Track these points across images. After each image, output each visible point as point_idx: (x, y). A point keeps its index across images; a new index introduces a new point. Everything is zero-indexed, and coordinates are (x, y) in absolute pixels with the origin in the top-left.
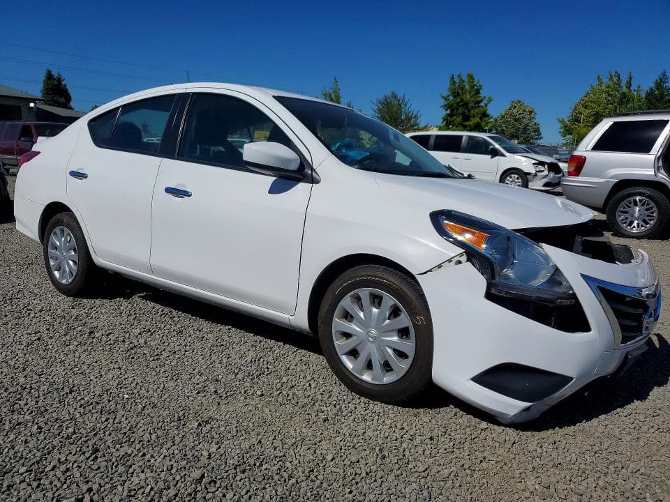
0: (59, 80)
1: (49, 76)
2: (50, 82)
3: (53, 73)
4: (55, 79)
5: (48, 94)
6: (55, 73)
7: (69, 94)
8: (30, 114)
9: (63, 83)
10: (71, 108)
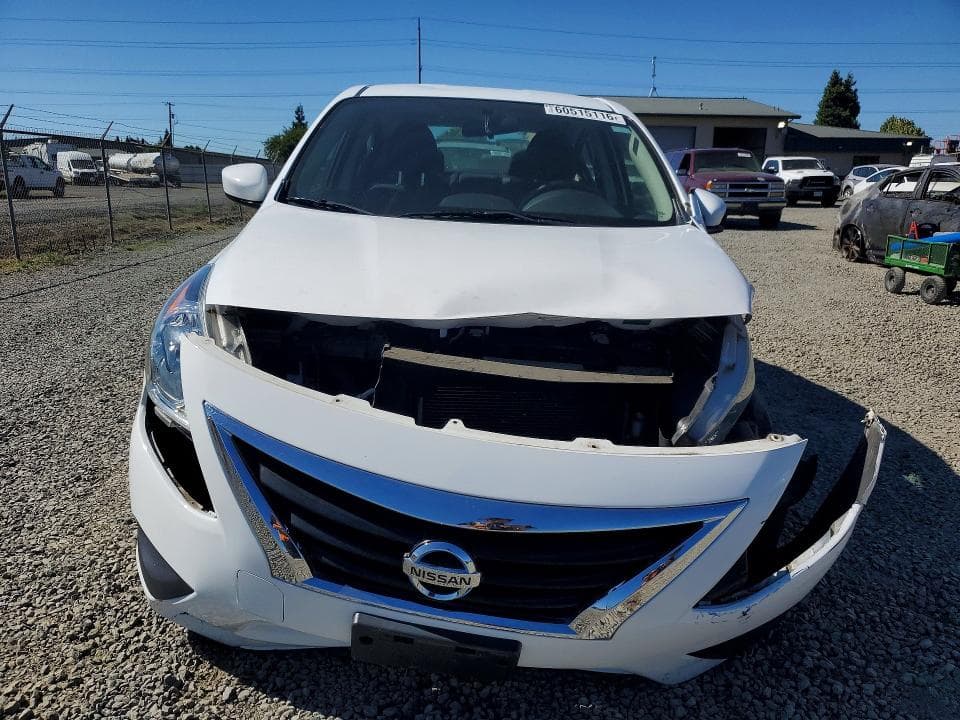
0: (848, 84)
1: (835, 80)
2: (834, 90)
3: (841, 76)
4: (841, 84)
5: (827, 107)
6: (844, 76)
7: (858, 103)
8: (776, 137)
9: (853, 88)
10: (857, 127)
